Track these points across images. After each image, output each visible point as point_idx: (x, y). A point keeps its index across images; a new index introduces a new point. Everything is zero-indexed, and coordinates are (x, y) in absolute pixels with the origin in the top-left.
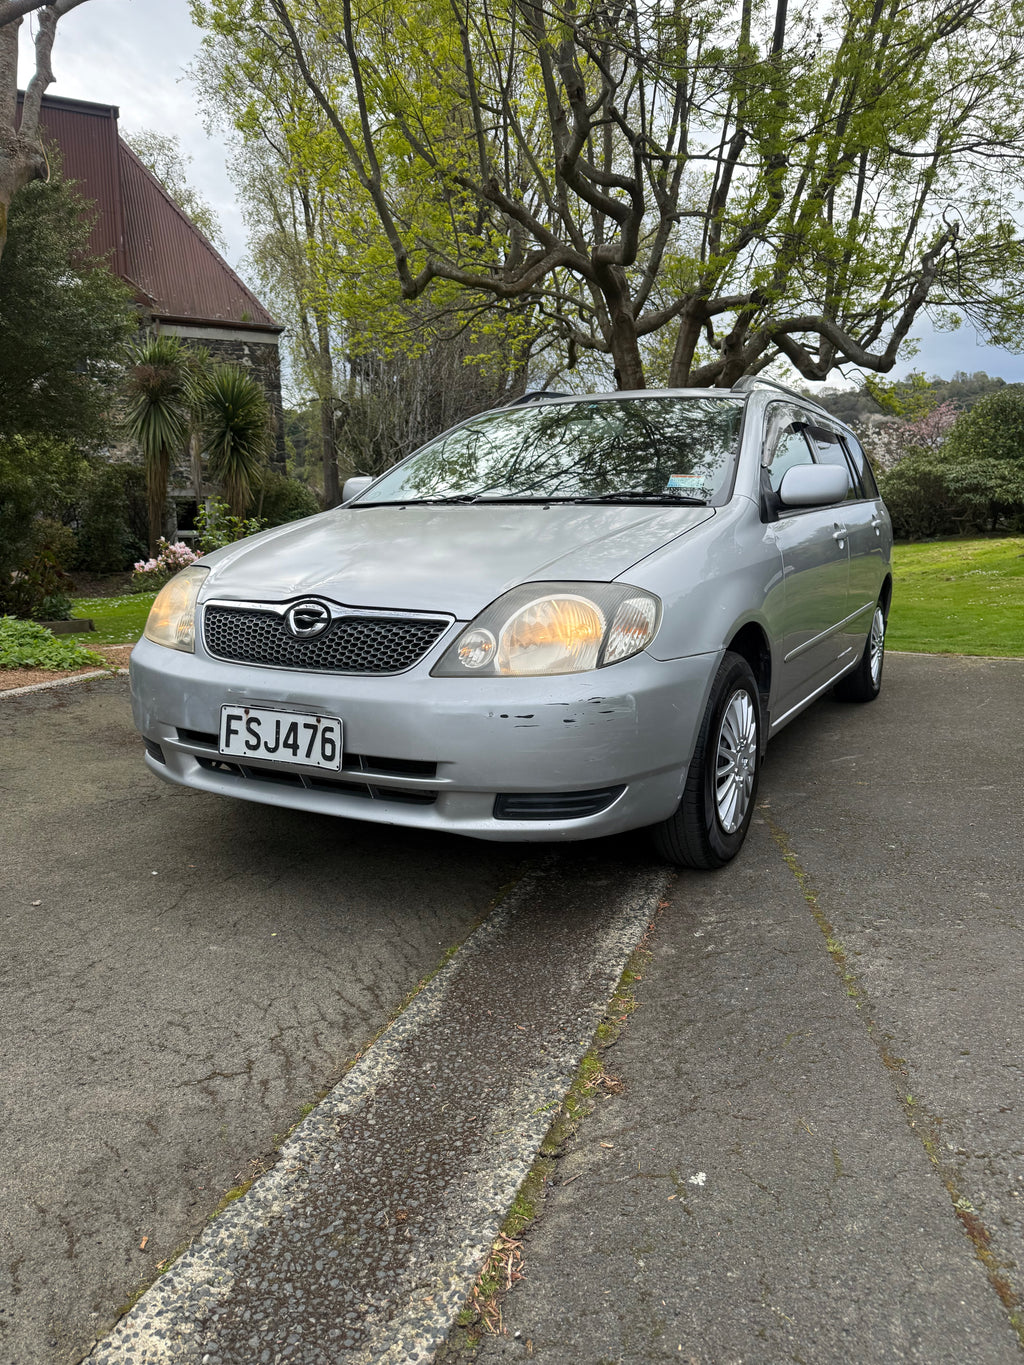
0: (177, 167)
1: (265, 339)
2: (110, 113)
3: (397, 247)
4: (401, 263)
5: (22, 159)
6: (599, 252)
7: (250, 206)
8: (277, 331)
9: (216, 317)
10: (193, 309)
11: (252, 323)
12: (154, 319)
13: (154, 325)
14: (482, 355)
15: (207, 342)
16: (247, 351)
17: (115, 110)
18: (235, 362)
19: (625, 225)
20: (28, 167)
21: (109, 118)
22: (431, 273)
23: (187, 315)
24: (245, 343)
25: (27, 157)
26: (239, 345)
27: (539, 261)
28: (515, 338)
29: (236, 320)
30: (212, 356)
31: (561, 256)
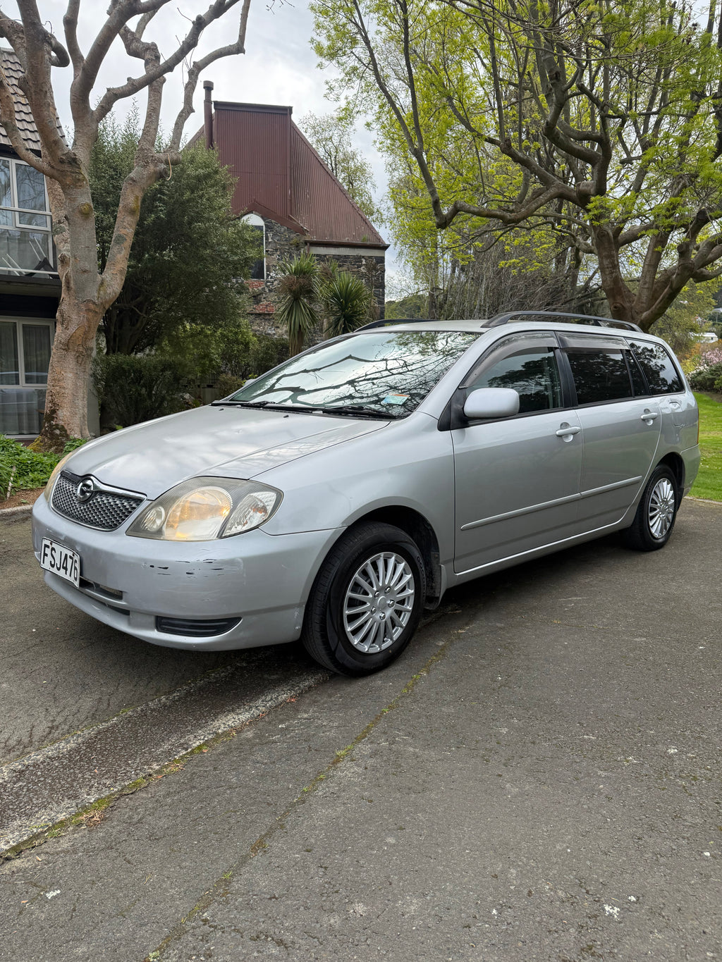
0: (346, 137)
1: (376, 253)
2: (287, 111)
3: (433, 193)
4: (436, 204)
5: (151, 168)
6: (581, 187)
7: (391, 159)
8: (385, 248)
9: (346, 240)
10: (331, 235)
11: (368, 243)
12: (306, 243)
13: (306, 247)
14: (514, 260)
15: (338, 258)
16: (364, 263)
17: (290, 109)
18: (356, 270)
19: (597, 167)
20: (155, 172)
21: (286, 114)
22: (456, 211)
23: (327, 239)
24: (363, 257)
25: (156, 166)
26: (359, 258)
27: (540, 195)
28: (539, 247)
29: (359, 241)
30: (340, 266)
31: (557, 190)
